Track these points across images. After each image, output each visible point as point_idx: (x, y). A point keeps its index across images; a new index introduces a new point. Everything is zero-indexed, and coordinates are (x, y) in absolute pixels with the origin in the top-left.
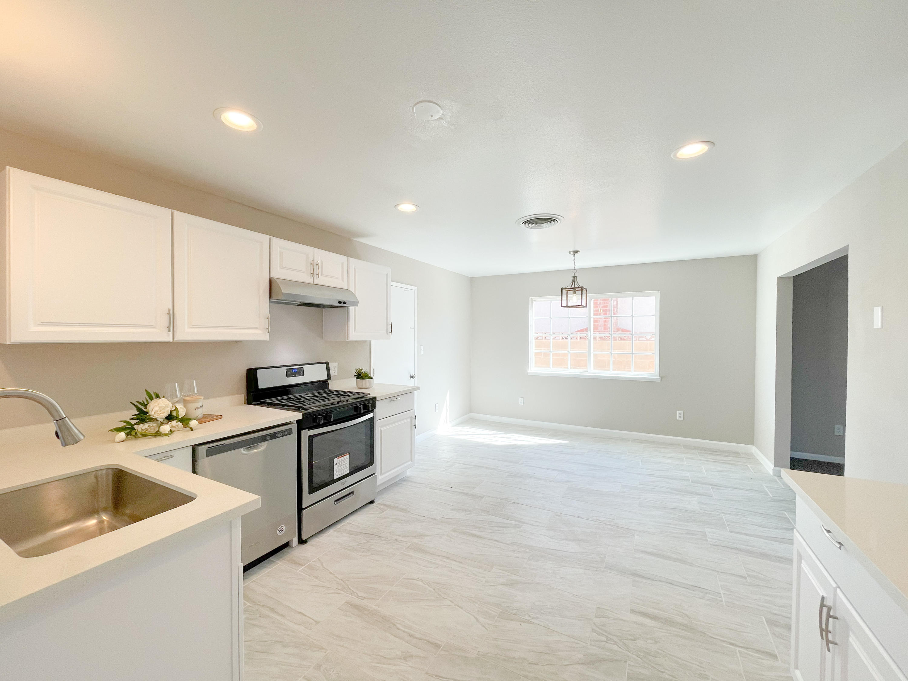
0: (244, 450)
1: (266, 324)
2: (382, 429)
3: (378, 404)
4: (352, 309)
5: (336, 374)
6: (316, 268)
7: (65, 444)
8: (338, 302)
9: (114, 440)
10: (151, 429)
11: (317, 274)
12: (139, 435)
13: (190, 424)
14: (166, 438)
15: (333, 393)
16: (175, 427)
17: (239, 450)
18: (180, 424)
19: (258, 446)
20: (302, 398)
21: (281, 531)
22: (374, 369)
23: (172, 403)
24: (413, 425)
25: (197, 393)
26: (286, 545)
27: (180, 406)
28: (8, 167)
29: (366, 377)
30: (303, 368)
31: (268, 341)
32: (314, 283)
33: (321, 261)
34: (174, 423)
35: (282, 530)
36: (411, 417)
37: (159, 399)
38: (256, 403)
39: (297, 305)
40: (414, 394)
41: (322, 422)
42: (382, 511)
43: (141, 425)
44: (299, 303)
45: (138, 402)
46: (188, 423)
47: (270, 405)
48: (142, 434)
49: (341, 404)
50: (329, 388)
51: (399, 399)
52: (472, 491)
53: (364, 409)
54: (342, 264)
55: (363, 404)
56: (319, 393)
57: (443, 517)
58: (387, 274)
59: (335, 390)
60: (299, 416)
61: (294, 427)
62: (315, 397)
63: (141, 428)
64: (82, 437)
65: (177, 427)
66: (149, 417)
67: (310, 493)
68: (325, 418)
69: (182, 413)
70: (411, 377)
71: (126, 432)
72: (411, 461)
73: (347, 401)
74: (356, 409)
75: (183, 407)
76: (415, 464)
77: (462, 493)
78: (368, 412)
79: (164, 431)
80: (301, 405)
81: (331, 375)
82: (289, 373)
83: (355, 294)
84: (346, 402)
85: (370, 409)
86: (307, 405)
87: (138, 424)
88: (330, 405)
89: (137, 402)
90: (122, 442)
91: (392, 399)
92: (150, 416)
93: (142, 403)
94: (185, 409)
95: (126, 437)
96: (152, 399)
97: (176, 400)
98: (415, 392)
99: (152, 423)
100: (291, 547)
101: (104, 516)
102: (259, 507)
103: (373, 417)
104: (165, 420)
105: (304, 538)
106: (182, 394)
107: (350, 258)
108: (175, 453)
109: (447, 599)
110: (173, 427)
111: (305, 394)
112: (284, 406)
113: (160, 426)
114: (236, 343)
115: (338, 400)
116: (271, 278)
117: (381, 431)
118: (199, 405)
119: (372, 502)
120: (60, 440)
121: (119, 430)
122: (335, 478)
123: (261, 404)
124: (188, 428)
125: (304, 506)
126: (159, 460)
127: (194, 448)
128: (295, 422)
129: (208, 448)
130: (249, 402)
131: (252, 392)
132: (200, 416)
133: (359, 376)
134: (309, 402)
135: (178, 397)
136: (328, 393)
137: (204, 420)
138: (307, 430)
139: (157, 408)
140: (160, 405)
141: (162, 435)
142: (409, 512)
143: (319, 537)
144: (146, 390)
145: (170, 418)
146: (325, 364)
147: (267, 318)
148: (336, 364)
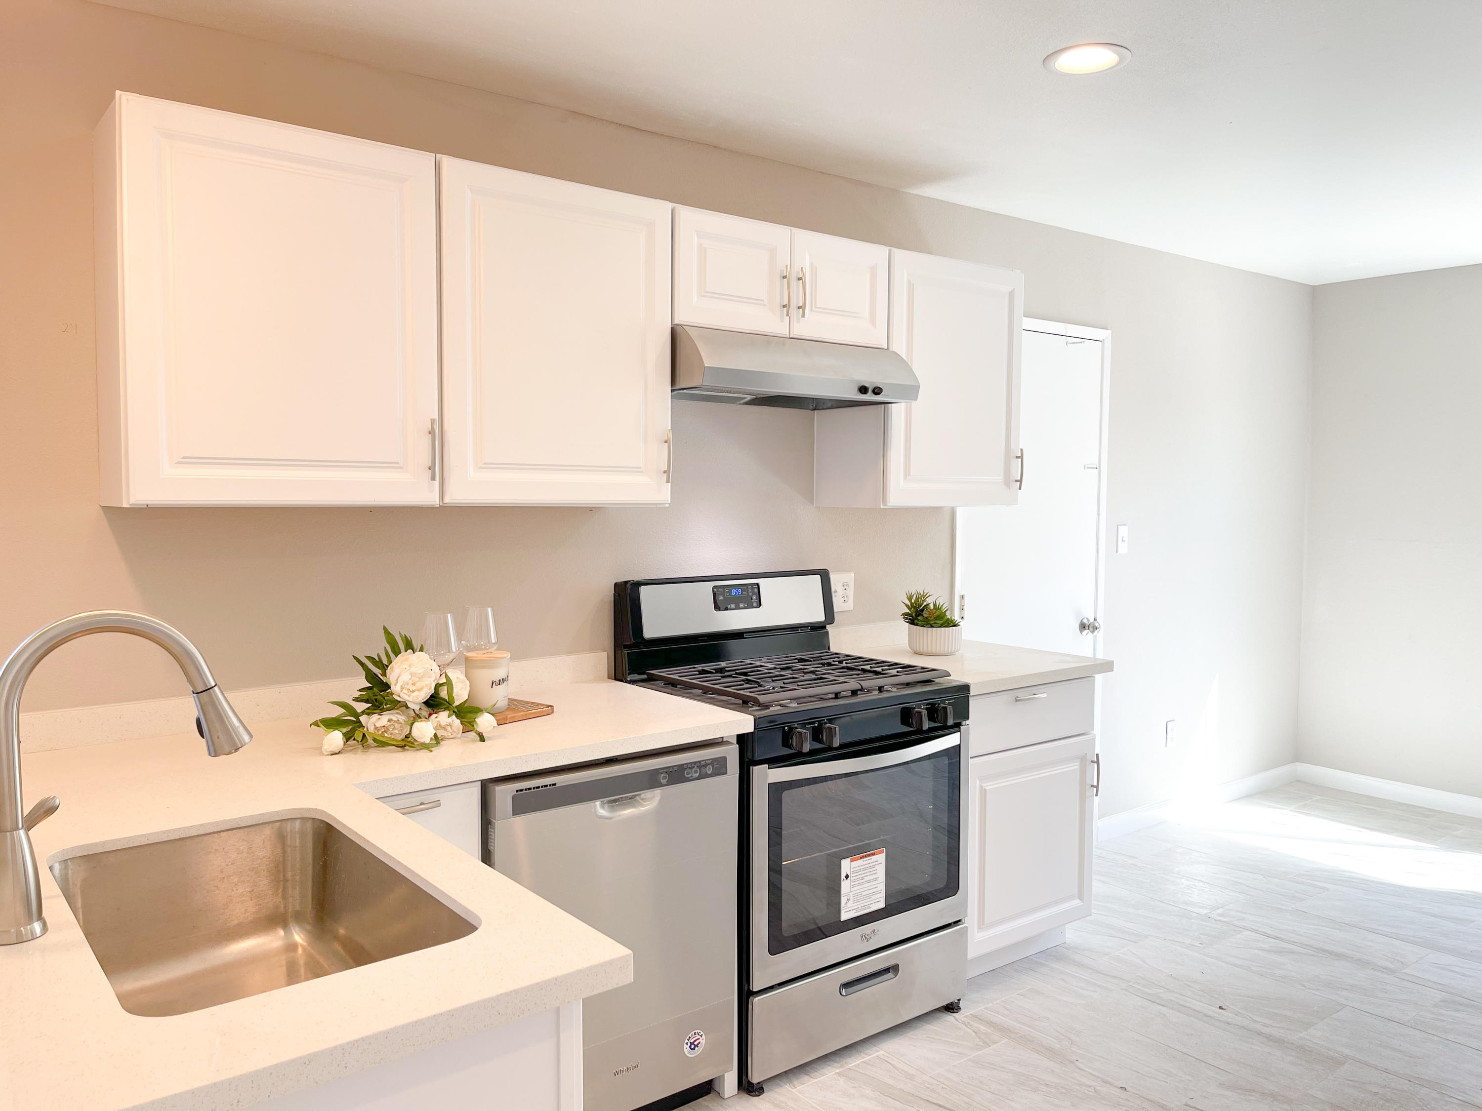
0: (602, 807)
1: (660, 457)
2: (989, 786)
3: (974, 706)
4: (898, 411)
5: (850, 605)
6: (796, 286)
7: (215, 751)
8: (856, 389)
9: (321, 748)
10: (394, 729)
11: (799, 308)
12: (370, 741)
13: (476, 723)
14: (424, 754)
15: (841, 662)
16: (444, 728)
17: (590, 804)
18: (457, 722)
19: (637, 798)
20: (754, 671)
21: (693, 1046)
22: (963, 597)
23: (439, 666)
24: (1089, 782)
25: (496, 643)
26: (706, 1089)
27: (457, 675)
28: (118, 92)
29: (936, 619)
30: (758, 584)
31: (667, 505)
32: (791, 336)
33: (812, 264)
34: (443, 717)
35: (696, 1043)
36: (1083, 759)
37: (411, 654)
38: (636, 677)
39: (744, 404)
40: (1094, 681)
41: (806, 748)
42: (984, 1042)
43: (375, 717)
44: (749, 398)
45: (368, 657)
46: (474, 721)
47: (672, 686)
48: (375, 740)
49: (862, 698)
50: (829, 649)
51: (1044, 695)
52: (1301, 1035)
53: (931, 718)
54: (873, 270)
55: (928, 704)
56: (801, 660)
57: (1190, 1102)
58: (1011, 294)
59: (847, 656)
60: (744, 723)
61: (732, 754)
62: (791, 672)
63: (375, 725)
64: (246, 738)
65: (449, 728)
66: (390, 697)
67: (773, 951)
68: (817, 734)
69: (461, 695)
70: (1083, 627)
71: (345, 730)
72: (1081, 898)
73: (880, 689)
74: (907, 715)
75: (463, 677)
76: (1093, 911)
77: (1260, 1034)
78: (943, 730)
79: (422, 738)
80: (750, 692)
81: (835, 610)
82: (721, 598)
83: (909, 363)
84: (877, 692)
85: (950, 722)
86: (766, 692)
87: (368, 714)
88: (830, 699)
89: (366, 657)
90: (336, 754)
91: (1021, 694)
92: (392, 694)
93: (378, 660)
94: (468, 683)
95: (345, 743)
96: (397, 653)
97: (449, 657)
98: (1099, 678)
99: (397, 713)
100: (720, 1095)
101: (298, 934)
102: (628, 982)
103: (960, 745)
104: (424, 707)
105: (755, 1077)
106: (463, 642)
107: (894, 250)
108: (444, 797)
110: (439, 727)
111: (764, 660)
112: (706, 691)
113: (412, 724)
114: (590, 510)
115: (853, 684)
116: (678, 325)
117: (983, 792)
118: (499, 674)
119: (951, 1008)
120: (204, 740)
121: (331, 724)
122: (843, 919)
123: (649, 681)
124: (472, 734)
125: (756, 986)
126: (406, 811)
127: (487, 786)
128: (735, 742)
129: (517, 791)
130: (618, 675)
131: (626, 647)
132: (502, 703)
133: (917, 616)
134: (774, 684)
135: (454, 650)
136: (826, 661)
137: (510, 715)
138: (767, 766)
139: (405, 677)
140: (413, 669)
141: (418, 748)
142: (1072, 1062)
143: (795, 1083)
144: (385, 628)
145: (434, 703)
146: (819, 577)
147: (666, 442)
148: (849, 578)
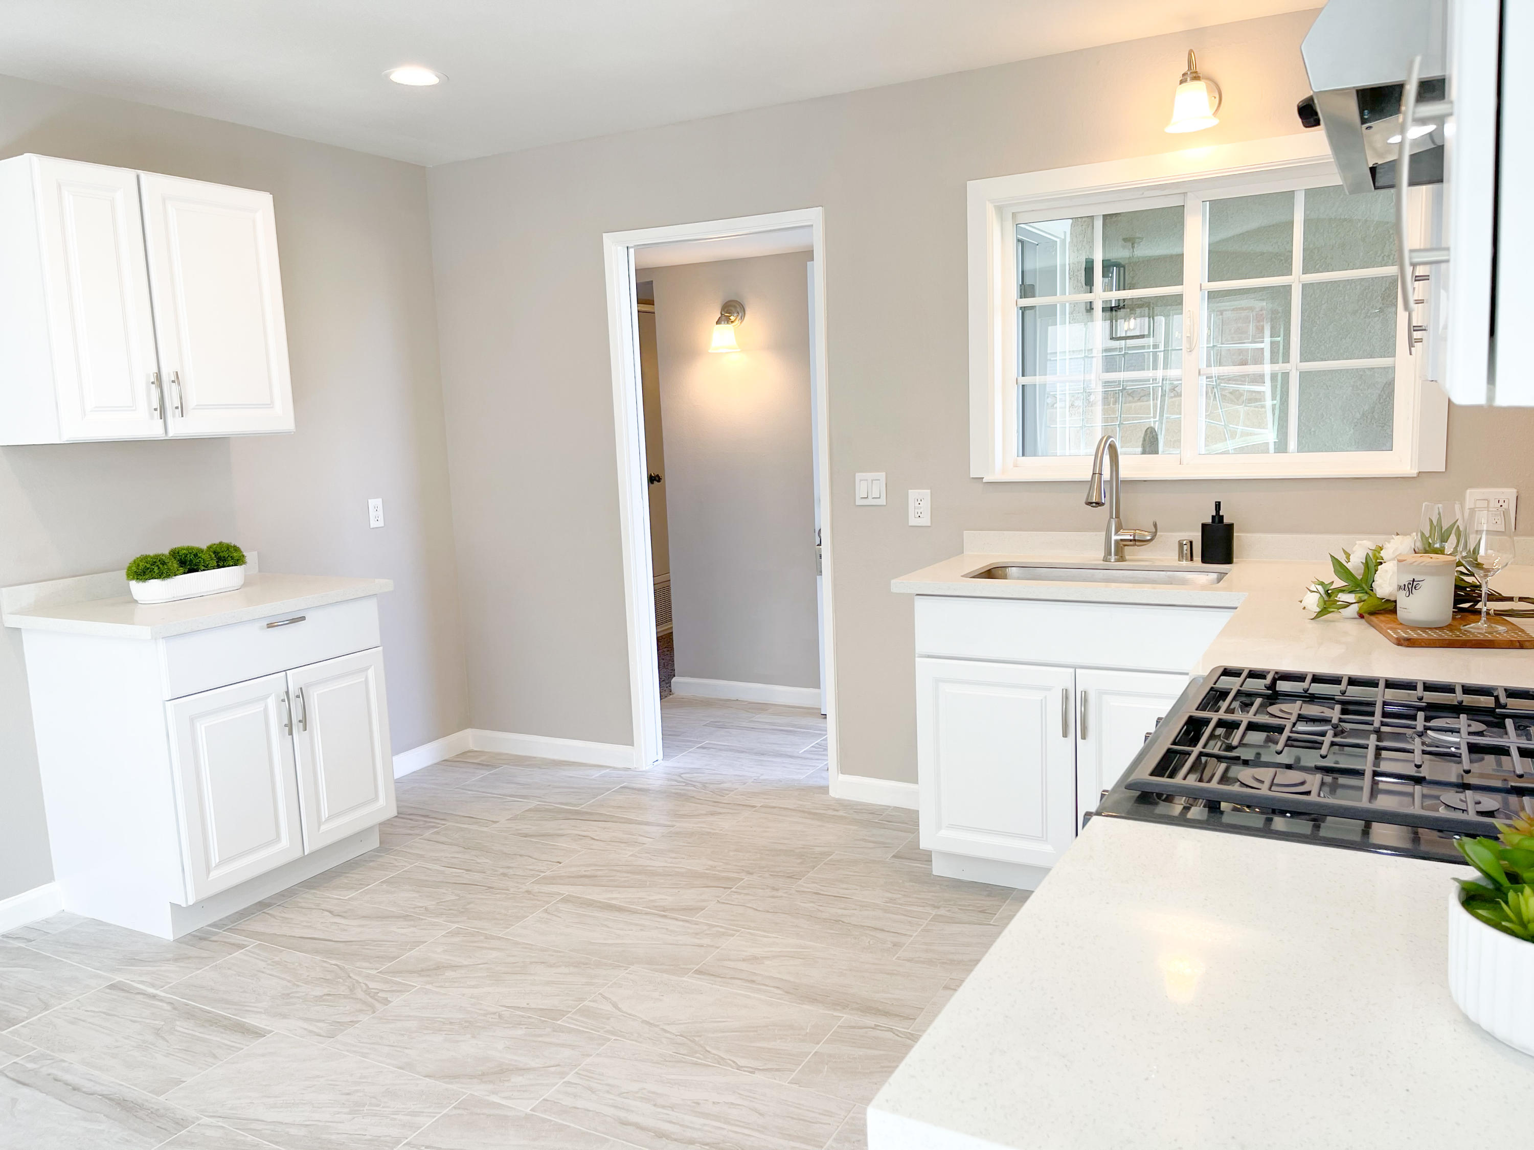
109: (677, 1036)
